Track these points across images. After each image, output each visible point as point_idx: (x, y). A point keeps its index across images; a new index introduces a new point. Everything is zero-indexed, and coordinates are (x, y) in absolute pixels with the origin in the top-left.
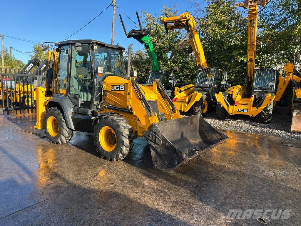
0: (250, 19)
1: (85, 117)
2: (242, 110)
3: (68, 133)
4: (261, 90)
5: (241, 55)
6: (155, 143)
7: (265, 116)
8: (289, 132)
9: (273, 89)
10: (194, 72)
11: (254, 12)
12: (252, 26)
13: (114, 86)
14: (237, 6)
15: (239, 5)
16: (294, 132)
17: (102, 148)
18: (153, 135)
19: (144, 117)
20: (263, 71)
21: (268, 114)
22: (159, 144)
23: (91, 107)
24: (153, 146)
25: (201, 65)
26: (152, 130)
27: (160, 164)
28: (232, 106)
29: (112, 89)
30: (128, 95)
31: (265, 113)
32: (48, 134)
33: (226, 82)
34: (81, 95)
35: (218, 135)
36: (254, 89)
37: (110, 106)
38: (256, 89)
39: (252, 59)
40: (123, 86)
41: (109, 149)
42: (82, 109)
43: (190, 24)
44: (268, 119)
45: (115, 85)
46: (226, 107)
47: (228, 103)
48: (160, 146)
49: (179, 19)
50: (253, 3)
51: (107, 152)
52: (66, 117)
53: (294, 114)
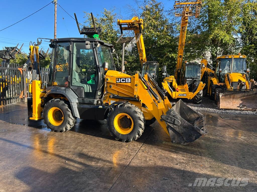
0: (183, 26)
1: (92, 106)
2: (182, 95)
3: (73, 121)
4: (191, 79)
5: (170, 52)
6: (174, 124)
7: (198, 98)
8: (219, 109)
9: (200, 78)
10: (133, 65)
11: (186, 21)
12: (183, 31)
13: (119, 79)
14: (177, 16)
15: (179, 15)
16: (222, 109)
17: (117, 132)
18: (171, 118)
19: (151, 103)
20: (192, 65)
21: (200, 97)
22: (177, 125)
23: (96, 97)
24: (172, 126)
25: (143, 59)
26: (170, 114)
27: (178, 140)
28: (175, 92)
29: (117, 81)
30: (135, 87)
31: (198, 96)
32: (50, 124)
33: (167, 74)
34: (85, 87)
35: (195, 114)
36: (186, 78)
37: (115, 96)
38: (188, 78)
39: (181, 56)
40: (130, 79)
41: (124, 132)
42: (87, 100)
43: (141, 27)
44: (200, 100)
45: (121, 79)
46: (170, 92)
47: (172, 90)
48: (178, 126)
49: (133, 22)
50: (188, 14)
51: (122, 135)
52: (73, 107)
53: (221, 96)
